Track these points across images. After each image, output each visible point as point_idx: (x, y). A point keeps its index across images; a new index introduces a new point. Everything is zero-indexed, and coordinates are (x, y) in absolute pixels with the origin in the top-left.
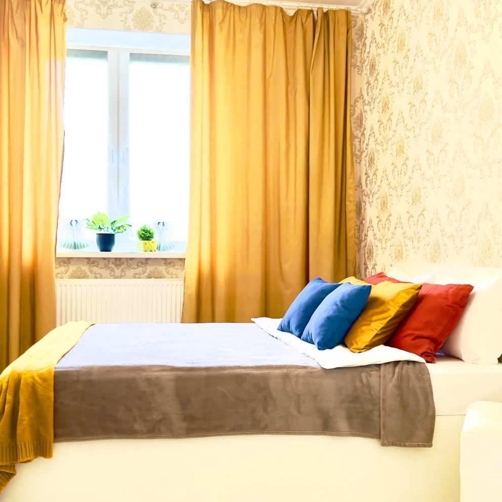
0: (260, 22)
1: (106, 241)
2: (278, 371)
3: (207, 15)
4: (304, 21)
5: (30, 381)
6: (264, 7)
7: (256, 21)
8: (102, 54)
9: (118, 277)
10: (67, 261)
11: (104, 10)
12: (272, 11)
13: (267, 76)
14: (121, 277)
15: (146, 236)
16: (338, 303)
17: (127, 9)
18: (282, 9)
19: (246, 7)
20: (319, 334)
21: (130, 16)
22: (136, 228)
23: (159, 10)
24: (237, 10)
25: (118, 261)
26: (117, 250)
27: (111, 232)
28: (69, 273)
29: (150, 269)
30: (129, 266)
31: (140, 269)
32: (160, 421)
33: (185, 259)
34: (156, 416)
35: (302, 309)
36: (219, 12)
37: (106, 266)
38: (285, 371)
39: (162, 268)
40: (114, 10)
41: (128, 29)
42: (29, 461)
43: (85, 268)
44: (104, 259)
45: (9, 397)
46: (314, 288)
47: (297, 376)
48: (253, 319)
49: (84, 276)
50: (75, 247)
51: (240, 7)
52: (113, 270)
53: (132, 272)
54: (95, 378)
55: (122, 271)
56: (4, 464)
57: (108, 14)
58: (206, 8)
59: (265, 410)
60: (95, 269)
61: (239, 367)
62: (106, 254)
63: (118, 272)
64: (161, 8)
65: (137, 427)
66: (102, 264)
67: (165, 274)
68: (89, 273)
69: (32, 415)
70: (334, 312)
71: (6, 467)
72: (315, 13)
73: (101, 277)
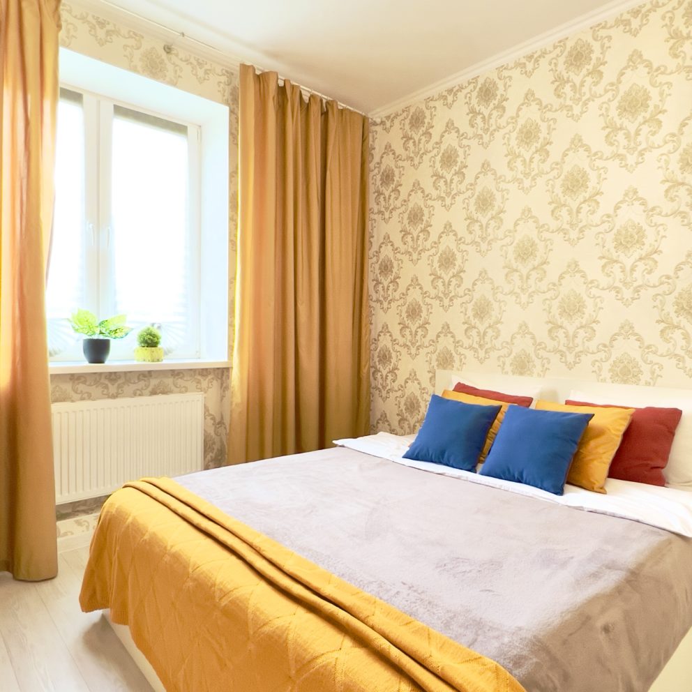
1: (97, 350)
9: (112, 397)
15: (150, 341)
25: (113, 376)
29: (154, 382)
30: (128, 381)
31: (142, 384)
37: (97, 382)
39: (169, 381)
43: (67, 387)
44: (94, 374)
49: (67, 399)
52: (106, 387)
55: (119, 387)
60: (81, 387)
62: (97, 368)
63: (113, 389)
64: (177, 55)
66: (91, 380)
68: (72, 394)
73: (90, 397)
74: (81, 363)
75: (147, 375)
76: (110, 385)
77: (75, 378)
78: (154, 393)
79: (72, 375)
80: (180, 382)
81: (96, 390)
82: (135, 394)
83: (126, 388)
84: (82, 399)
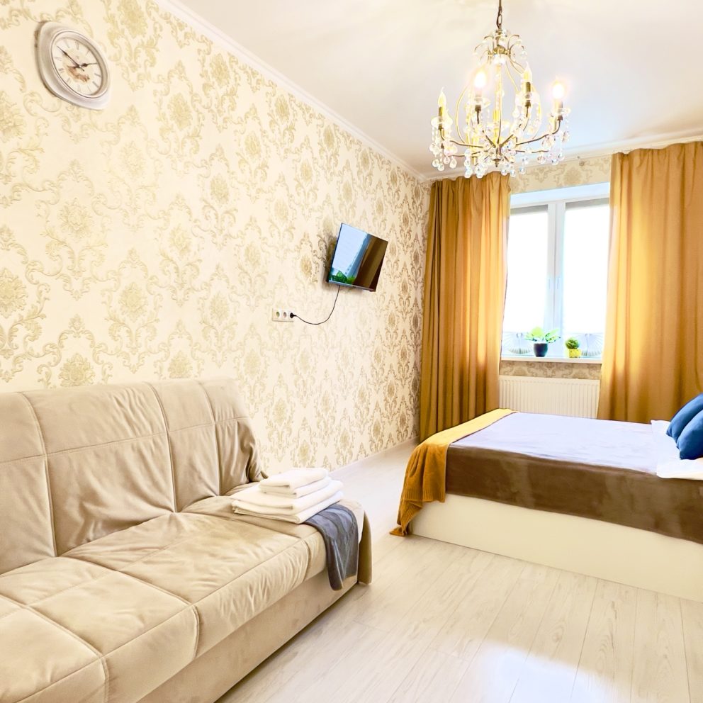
0: (678, 159)
1: (541, 350)
3: (626, 164)
5: (433, 451)
6: (683, 146)
7: (674, 159)
9: (549, 377)
10: (512, 363)
11: (541, 175)
12: (693, 147)
13: (686, 204)
14: (551, 377)
15: (572, 345)
19: (665, 149)
20: (684, 443)
22: (566, 339)
23: (586, 167)
24: (655, 153)
25: (550, 365)
26: (549, 356)
27: (545, 342)
28: (513, 372)
29: (575, 371)
30: (558, 368)
31: (567, 371)
33: (601, 365)
34: (513, 489)
35: (682, 419)
36: (636, 160)
37: (540, 368)
38: (622, 473)
39: (586, 371)
40: (549, 174)
42: (430, 502)
43: (525, 368)
44: (539, 362)
45: (420, 460)
47: (633, 480)
49: (524, 375)
50: (520, 352)
51: (658, 150)
52: (545, 371)
53: (561, 373)
55: (553, 372)
56: (415, 500)
57: (544, 178)
58: (626, 158)
59: (601, 502)
60: (532, 370)
62: (540, 359)
63: (549, 372)
64: (588, 164)
65: (499, 494)
66: (537, 366)
67: (589, 376)
68: (527, 372)
69: (432, 473)
71: (416, 502)
73: (537, 376)
74: (532, 356)
75: (570, 366)
76: (548, 370)
77: (529, 364)
78: (574, 377)
79: (528, 362)
80: (594, 372)
81: (540, 372)
82: (563, 377)
83: (557, 373)
84: (533, 376)
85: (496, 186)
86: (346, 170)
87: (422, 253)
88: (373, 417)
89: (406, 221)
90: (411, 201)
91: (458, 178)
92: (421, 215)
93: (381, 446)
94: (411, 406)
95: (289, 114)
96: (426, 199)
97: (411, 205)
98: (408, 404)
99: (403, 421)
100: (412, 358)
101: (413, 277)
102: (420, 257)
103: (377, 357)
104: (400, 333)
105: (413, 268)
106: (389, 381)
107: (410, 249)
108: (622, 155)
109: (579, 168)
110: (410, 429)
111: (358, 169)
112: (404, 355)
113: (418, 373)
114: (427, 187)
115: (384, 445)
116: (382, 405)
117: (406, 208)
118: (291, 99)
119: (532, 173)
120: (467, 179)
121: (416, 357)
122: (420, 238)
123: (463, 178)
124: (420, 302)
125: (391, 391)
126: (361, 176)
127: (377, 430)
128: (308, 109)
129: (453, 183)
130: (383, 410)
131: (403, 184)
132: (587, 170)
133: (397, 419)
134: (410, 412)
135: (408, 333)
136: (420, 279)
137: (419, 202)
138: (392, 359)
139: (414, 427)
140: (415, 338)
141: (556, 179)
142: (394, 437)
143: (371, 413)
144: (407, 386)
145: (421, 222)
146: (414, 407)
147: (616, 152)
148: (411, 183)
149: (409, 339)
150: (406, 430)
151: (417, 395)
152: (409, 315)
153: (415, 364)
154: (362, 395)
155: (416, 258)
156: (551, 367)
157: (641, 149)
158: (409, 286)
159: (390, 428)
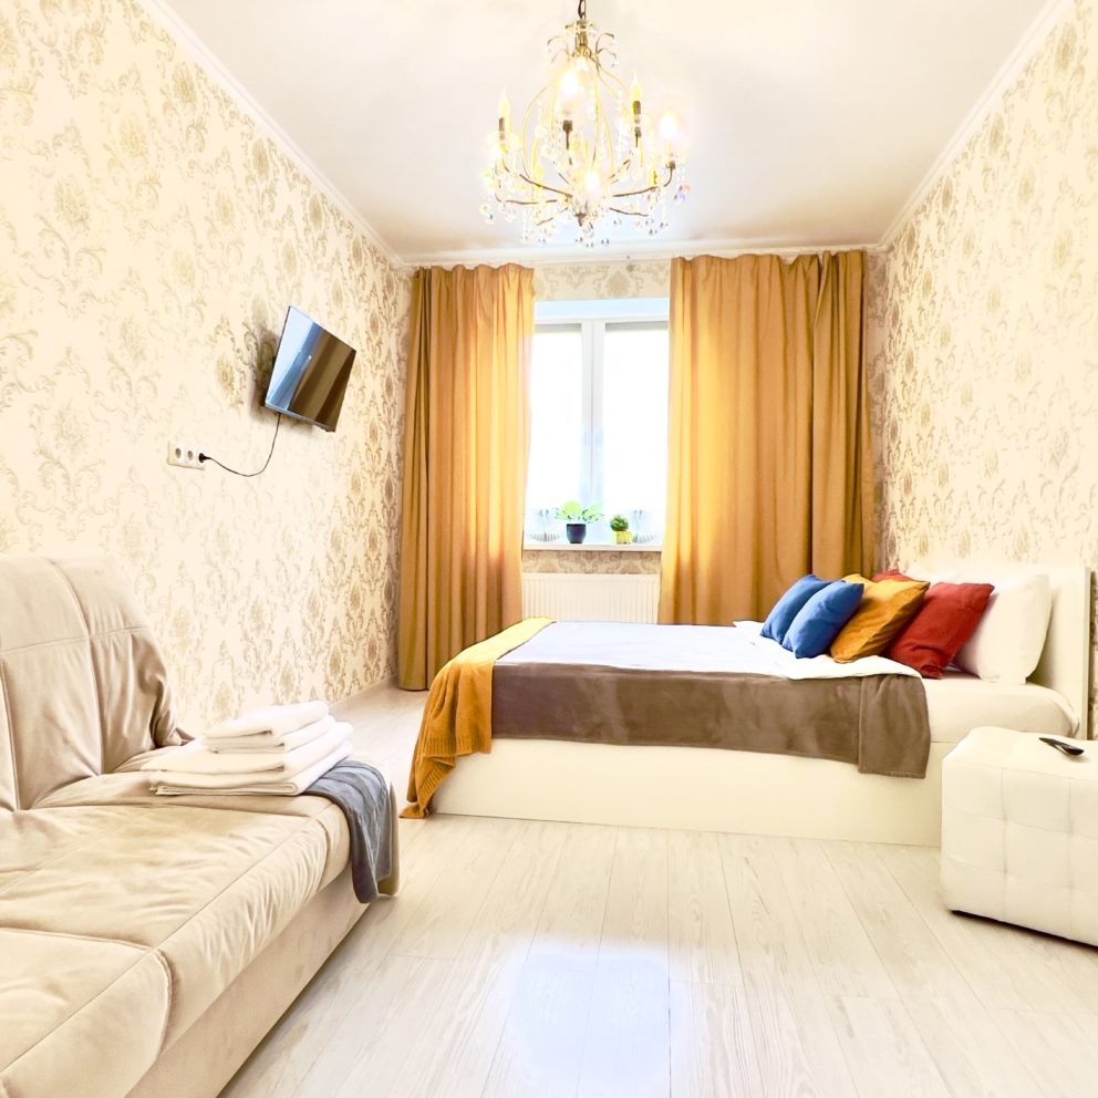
0: (751, 274)
1: (577, 532)
2: (736, 679)
3: (688, 272)
4: (806, 268)
5: (469, 673)
6: (756, 258)
7: (746, 274)
8: (577, 327)
9: (589, 572)
10: (536, 553)
11: (575, 279)
12: (768, 259)
13: (761, 337)
14: (592, 572)
15: (619, 526)
16: (823, 604)
17: (600, 275)
18: (778, 257)
19: (735, 259)
20: (798, 641)
21: (604, 283)
22: (609, 518)
23: (635, 273)
24: (724, 263)
25: (590, 554)
26: (589, 542)
27: (581, 522)
28: (538, 567)
29: (624, 563)
30: (601, 560)
31: (614, 564)
32: (599, 726)
33: (660, 553)
34: (596, 719)
35: (786, 611)
36: (702, 269)
37: (577, 560)
38: (743, 679)
39: (638, 563)
40: (586, 278)
41: (602, 297)
42: (467, 755)
43: (555, 562)
44: (575, 551)
45: (450, 690)
46: (803, 586)
47: (757, 686)
48: (735, 623)
49: (554, 571)
50: (546, 538)
51: (728, 260)
52: (583, 564)
53: (603, 567)
54: (533, 675)
55: (594, 565)
56: (444, 755)
57: (579, 283)
58: (688, 266)
59: (718, 721)
60: (565, 563)
61: (690, 673)
62: (576, 547)
63: (589, 566)
64: (638, 270)
65: (575, 729)
66: (572, 556)
67: (641, 569)
68: (558, 567)
69: (470, 708)
70: (817, 615)
71: (445, 759)
72: (821, 257)
73: (571, 571)
74: (563, 542)
75: (619, 555)
76: (587, 562)
77: (560, 554)
78: (623, 572)
79: (558, 551)
80: (648, 564)
81: (577, 566)
82: (607, 573)
83: (599, 566)
84: (566, 572)
85: (514, 286)
86: (287, 221)
87: (397, 381)
88: (329, 642)
89: (374, 325)
90: (381, 295)
91: (455, 268)
92: (394, 320)
93: (342, 691)
94: (383, 626)
95: (195, 99)
96: (403, 297)
97: (381, 300)
98: (380, 622)
99: (372, 650)
100: (384, 548)
101: (384, 417)
102: (394, 386)
103: (336, 543)
104: (367, 504)
105: (385, 402)
106: (352, 585)
107: (380, 372)
108: (683, 260)
109: (625, 273)
110: (383, 664)
111: (304, 225)
112: (373, 542)
113: (393, 573)
114: (404, 277)
115: (346, 690)
116: (343, 622)
117: (374, 305)
118: (200, 75)
119: (563, 273)
120: (469, 271)
121: (390, 546)
122: (394, 358)
123: (464, 269)
124: (394, 459)
125: (355, 599)
126: (310, 237)
127: (335, 664)
128: (227, 101)
129: (448, 275)
130: (344, 631)
131: (370, 266)
132: (637, 278)
133: (363, 646)
134: (382, 636)
135: (379, 507)
136: (395, 421)
137: (393, 298)
138: (356, 548)
139: (388, 660)
140: (389, 515)
141: (596, 286)
142: (360, 676)
143: (326, 637)
144: (377, 593)
145: (395, 331)
146: (388, 627)
147: (677, 256)
148: (381, 266)
149: (380, 516)
150: (377, 665)
151: (392, 609)
152: (380, 478)
153: (389, 558)
154: (313, 606)
155: (389, 388)
156: (592, 559)
157: (707, 256)
158: (379, 431)
159: (355, 662)
